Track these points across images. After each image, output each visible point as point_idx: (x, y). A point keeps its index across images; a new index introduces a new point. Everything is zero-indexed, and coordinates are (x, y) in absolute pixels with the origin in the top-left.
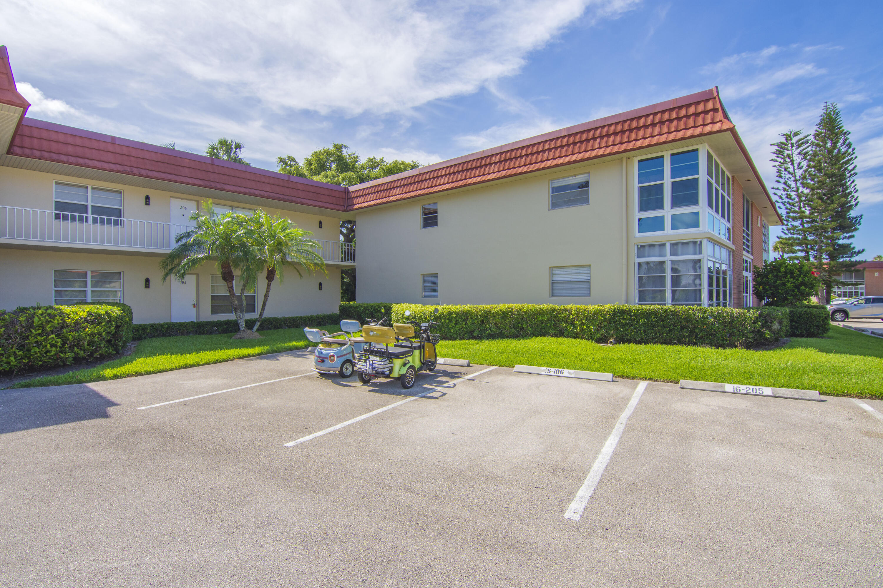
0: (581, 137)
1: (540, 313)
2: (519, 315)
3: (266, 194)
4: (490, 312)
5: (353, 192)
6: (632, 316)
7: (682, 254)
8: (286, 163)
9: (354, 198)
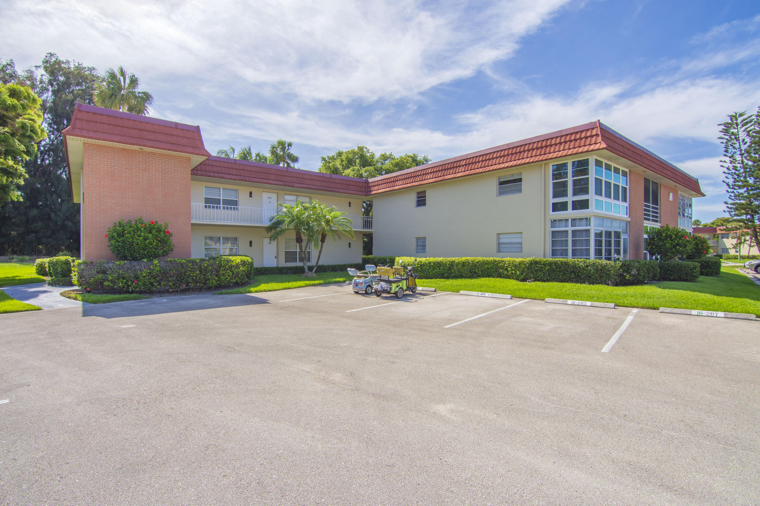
0: (516, 150)
1: (487, 263)
2: (473, 264)
3: (318, 188)
4: (454, 262)
5: (371, 182)
6: (541, 265)
7: (579, 226)
8: (326, 161)
9: (372, 186)
